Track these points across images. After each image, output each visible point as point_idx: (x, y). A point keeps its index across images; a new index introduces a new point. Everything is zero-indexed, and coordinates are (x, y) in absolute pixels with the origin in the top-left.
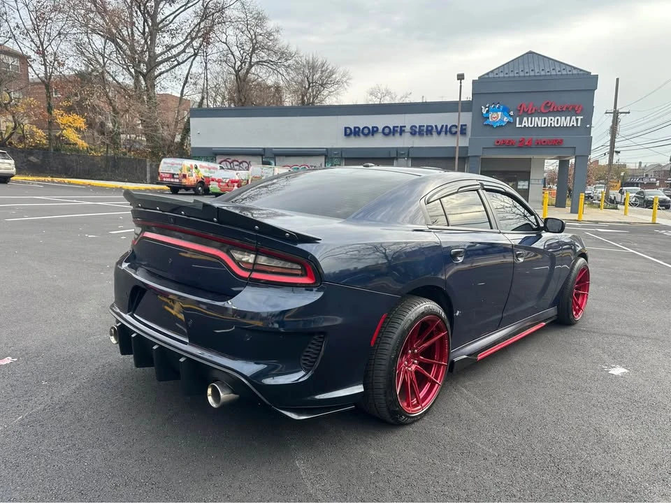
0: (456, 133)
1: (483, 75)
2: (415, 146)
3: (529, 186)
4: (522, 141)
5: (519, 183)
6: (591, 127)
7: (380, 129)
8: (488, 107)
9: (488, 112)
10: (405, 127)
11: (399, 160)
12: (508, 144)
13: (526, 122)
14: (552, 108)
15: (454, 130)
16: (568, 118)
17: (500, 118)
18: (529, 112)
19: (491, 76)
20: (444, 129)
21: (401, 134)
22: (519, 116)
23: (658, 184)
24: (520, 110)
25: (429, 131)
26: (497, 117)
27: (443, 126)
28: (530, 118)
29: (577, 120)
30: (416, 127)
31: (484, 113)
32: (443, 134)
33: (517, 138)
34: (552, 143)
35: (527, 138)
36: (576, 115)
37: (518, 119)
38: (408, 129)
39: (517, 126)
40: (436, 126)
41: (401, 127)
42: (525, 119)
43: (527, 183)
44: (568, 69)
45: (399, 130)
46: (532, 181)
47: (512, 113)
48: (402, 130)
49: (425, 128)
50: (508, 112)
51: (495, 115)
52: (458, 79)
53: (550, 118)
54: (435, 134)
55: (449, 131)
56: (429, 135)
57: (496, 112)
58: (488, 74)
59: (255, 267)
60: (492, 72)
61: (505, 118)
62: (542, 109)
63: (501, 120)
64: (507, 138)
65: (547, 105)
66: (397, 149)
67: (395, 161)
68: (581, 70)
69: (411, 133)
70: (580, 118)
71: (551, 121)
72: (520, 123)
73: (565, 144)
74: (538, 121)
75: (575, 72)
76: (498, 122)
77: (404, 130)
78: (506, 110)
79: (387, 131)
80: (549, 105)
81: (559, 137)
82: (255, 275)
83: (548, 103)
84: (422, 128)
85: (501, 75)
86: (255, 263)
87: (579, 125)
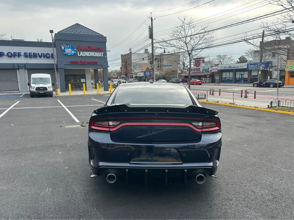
0: (49, 57)
1: (60, 32)
2: (28, 63)
3: (86, 81)
4: (81, 62)
5: (81, 80)
6: (107, 57)
7: (6, 54)
8: (64, 46)
9: (64, 48)
10: (21, 53)
11: (20, 70)
12: (75, 63)
13: (82, 54)
14: (91, 48)
15: (48, 56)
16: (98, 53)
17: (70, 51)
18: (83, 50)
19: (63, 32)
20: (43, 55)
21: (19, 57)
22: (78, 51)
23: (119, 78)
24: (78, 49)
25: (35, 56)
26: (69, 51)
27: (42, 54)
28: (83, 52)
29: (101, 54)
30: (27, 53)
31: (63, 49)
32: (42, 57)
33: (79, 60)
34: (93, 62)
35: (83, 60)
36: (101, 52)
37: (78, 52)
38: (22, 54)
39: (78, 55)
40: (38, 53)
41: (18, 53)
42: (81, 52)
43: (84, 80)
44: (95, 33)
45: (17, 55)
46: (87, 79)
47: (75, 50)
48: (19, 55)
49: (32, 54)
50: (74, 49)
51: (68, 50)
52: (50, 32)
53: (91, 53)
54: (38, 57)
55: (46, 56)
56: (35, 57)
57: (68, 49)
58: (61, 31)
59: (203, 127)
60: (63, 30)
61: (73, 52)
62: (88, 49)
63: (71, 52)
64: (75, 60)
65: (89, 47)
66: (18, 64)
67: (18, 71)
68: (100, 34)
69: (25, 56)
70: (102, 53)
71: (92, 54)
72: (80, 54)
73: (98, 64)
74: (87, 54)
75: (98, 35)
76: (69, 53)
77: (20, 55)
78: (73, 48)
79: (10, 55)
80: (90, 47)
81: (96, 61)
82: (204, 130)
83: (89, 46)
84: (31, 54)
85: (68, 32)
86: (203, 126)
87: (102, 56)
